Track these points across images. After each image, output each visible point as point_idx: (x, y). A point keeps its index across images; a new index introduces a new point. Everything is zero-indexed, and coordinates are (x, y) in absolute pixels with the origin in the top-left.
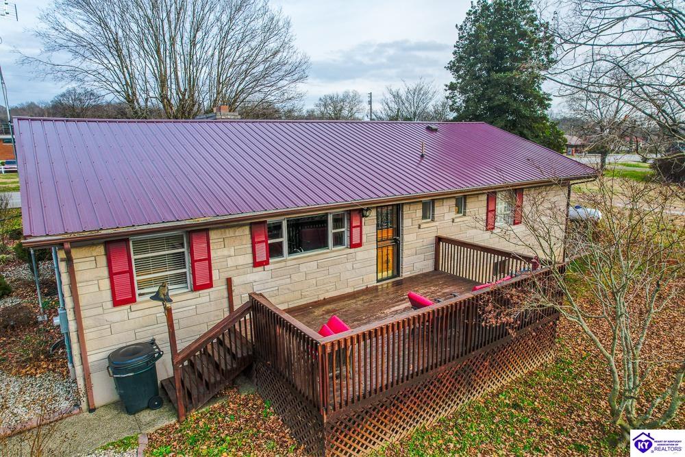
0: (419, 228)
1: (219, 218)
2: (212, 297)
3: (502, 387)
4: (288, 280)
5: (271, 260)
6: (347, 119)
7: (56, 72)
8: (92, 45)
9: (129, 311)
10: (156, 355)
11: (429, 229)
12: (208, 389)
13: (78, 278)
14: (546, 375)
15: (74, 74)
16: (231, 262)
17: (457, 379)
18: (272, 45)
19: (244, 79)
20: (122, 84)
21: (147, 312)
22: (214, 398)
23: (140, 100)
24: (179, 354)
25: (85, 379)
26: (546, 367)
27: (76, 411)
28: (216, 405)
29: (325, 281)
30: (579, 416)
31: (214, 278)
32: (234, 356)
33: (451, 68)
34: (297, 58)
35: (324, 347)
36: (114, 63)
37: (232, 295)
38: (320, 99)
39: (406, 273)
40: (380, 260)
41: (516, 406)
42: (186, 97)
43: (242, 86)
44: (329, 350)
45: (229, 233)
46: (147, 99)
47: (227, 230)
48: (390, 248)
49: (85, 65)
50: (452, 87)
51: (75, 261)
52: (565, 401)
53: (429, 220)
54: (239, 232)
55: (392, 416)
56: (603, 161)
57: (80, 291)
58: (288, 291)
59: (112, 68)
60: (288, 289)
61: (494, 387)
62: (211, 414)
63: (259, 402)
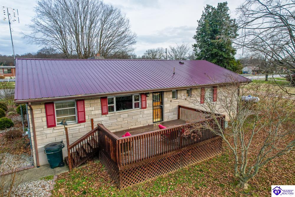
0: (171, 102)
1: (86, 95)
2: (85, 126)
3: (197, 164)
4: (116, 121)
5: (109, 113)
6: (157, 59)
7: (37, 41)
8: (51, 30)
9: (53, 130)
10: (62, 146)
11: (175, 102)
12: (81, 160)
13: (34, 116)
14: (216, 160)
15: (44, 41)
16: (93, 113)
17: (176, 158)
18: (122, 29)
19: (110, 43)
20: (62, 45)
21: (60, 130)
22: (83, 164)
23: (69, 52)
24: (70, 146)
25: (36, 155)
26: (217, 157)
27: (33, 167)
28: (84, 166)
29: (131, 122)
30: (225, 175)
31: (86, 119)
32: (91, 147)
33: (195, 38)
34: (132, 34)
35: (118, 141)
36: (59, 37)
37: (93, 126)
38: (147, 51)
39: (165, 120)
40: (154, 114)
41: (201, 171)
42: (87, 50)
43: (110, 46)
44: (120, 142)
45: (92, 101)
46: (71, 52)
47: (91, 100)
48: (159, 110)
49: (48, 38)
50: (195, 46)
51: (33, 110)
52: (221, 169)
53: (175, 99)
54: (96, 101)
55: (148, 171)
56: (267, 77)
57: (35, 122)
58: (116, 125)
59: (58, 39)
60: (116, 124)
61: (194, 163)
62: (82, 169)
63: (100, 166)
